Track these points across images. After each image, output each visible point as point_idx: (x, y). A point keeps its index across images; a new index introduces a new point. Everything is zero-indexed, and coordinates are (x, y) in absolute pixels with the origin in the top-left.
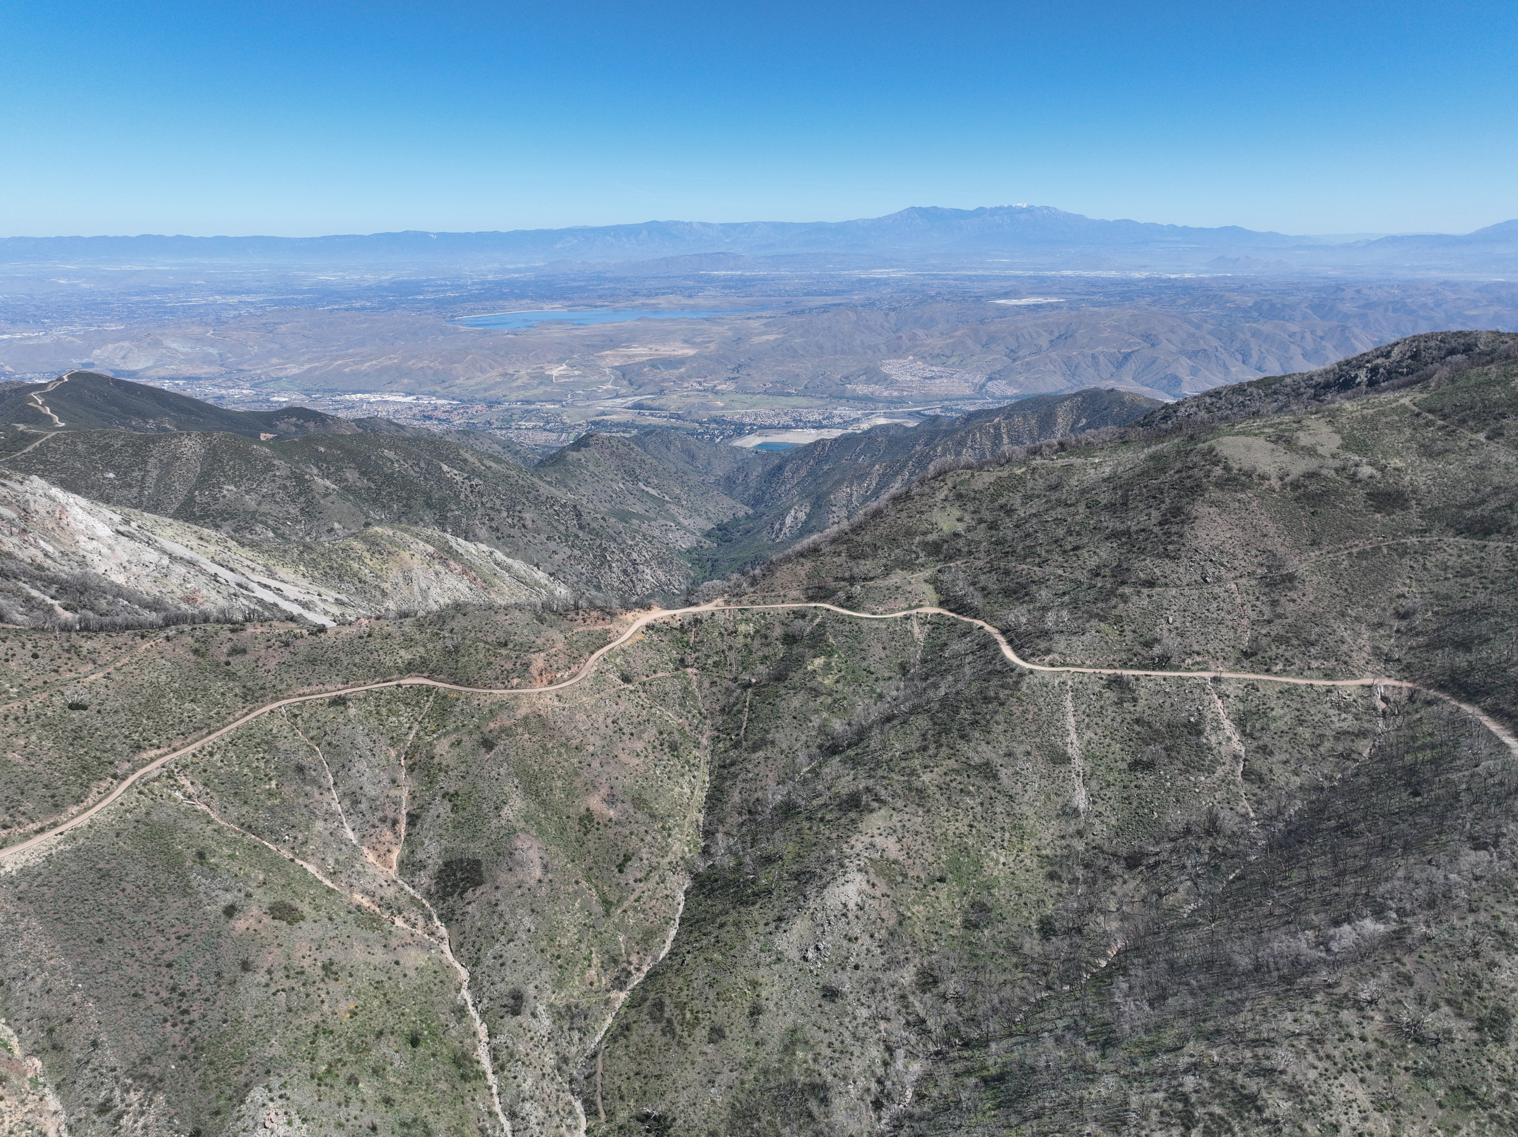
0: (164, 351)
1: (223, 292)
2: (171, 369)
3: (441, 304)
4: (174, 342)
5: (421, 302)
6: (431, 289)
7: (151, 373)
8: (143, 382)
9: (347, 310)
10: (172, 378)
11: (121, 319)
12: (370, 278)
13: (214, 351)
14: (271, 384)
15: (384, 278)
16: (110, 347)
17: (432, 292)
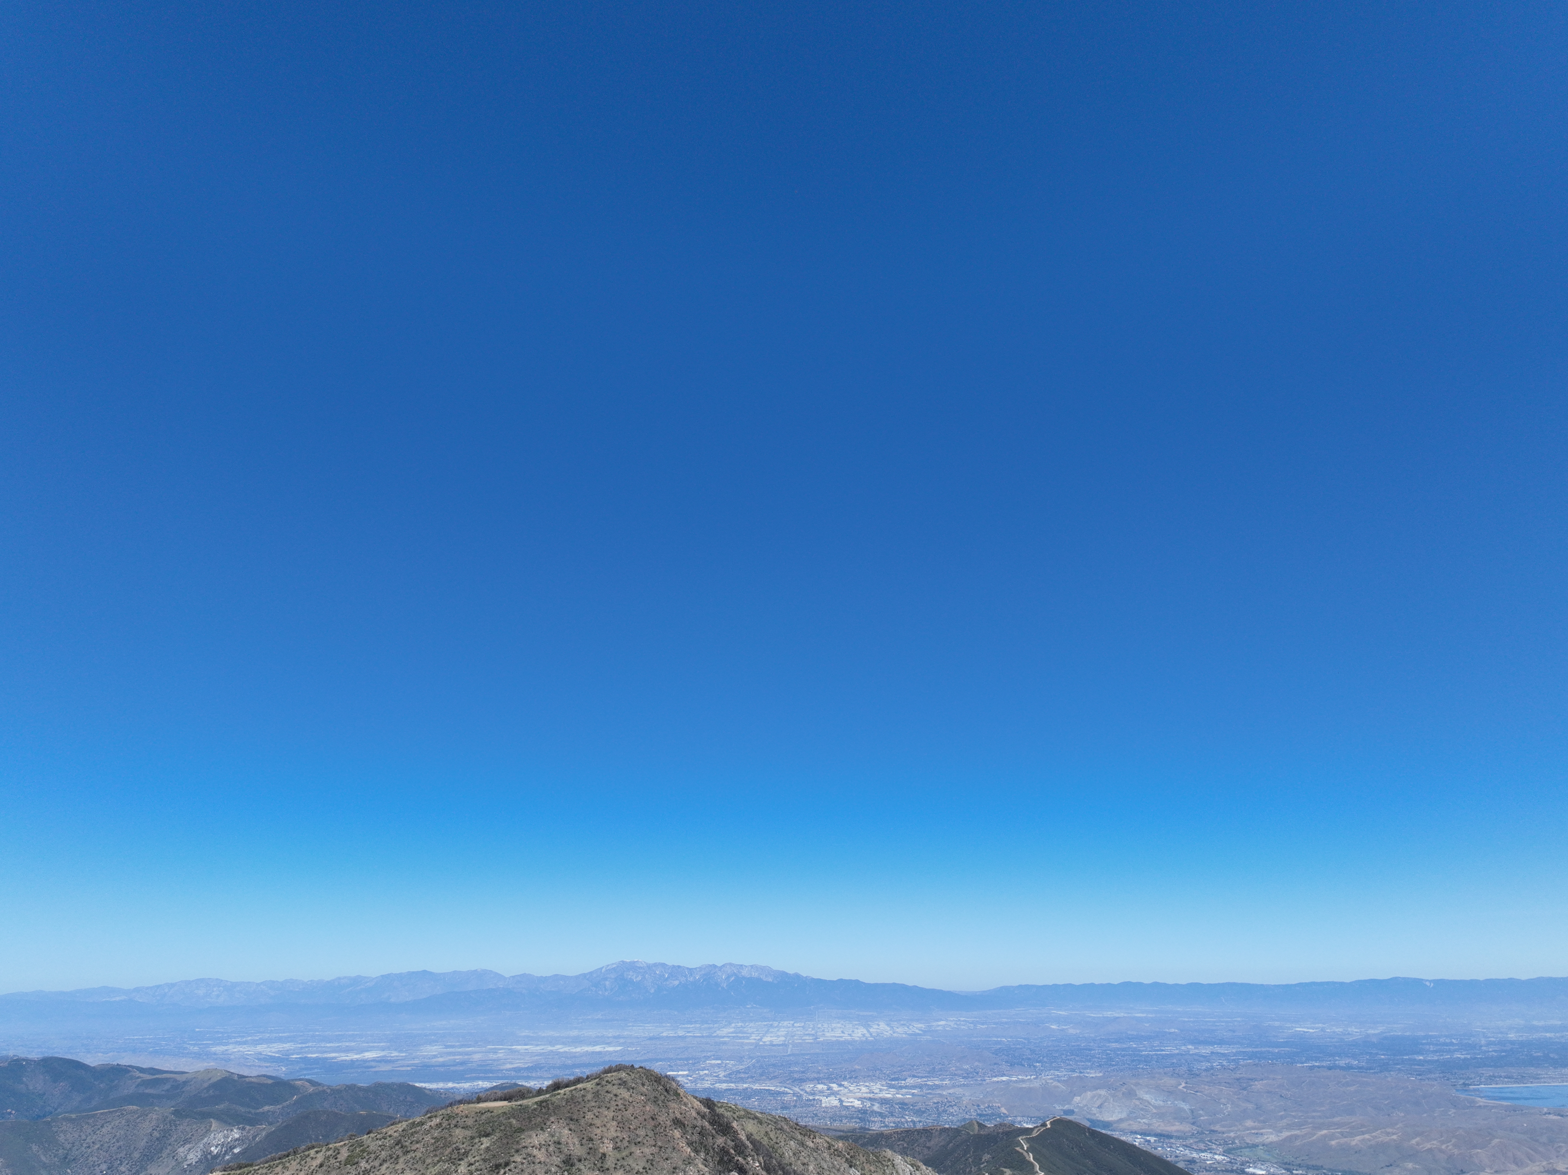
0: (1137, 1102)
1: (1196, 1042)
2: (1142, 1123)
3: (1448, 1068)
4: (1147, 1093)
5: (1420, 1063)
6: (1432, 1048)
7: (1123, 1125)
8: (1116, 1135)
9: (1330, 1068)
10: (1144, 1134)
11: (1100, 1066)
12: (1355, 1032)
13: (1186, 1107)
14: (1246, 1152)
15: (1371, 1032)
16: (1089, 1094)
17: (1436, 1051)
